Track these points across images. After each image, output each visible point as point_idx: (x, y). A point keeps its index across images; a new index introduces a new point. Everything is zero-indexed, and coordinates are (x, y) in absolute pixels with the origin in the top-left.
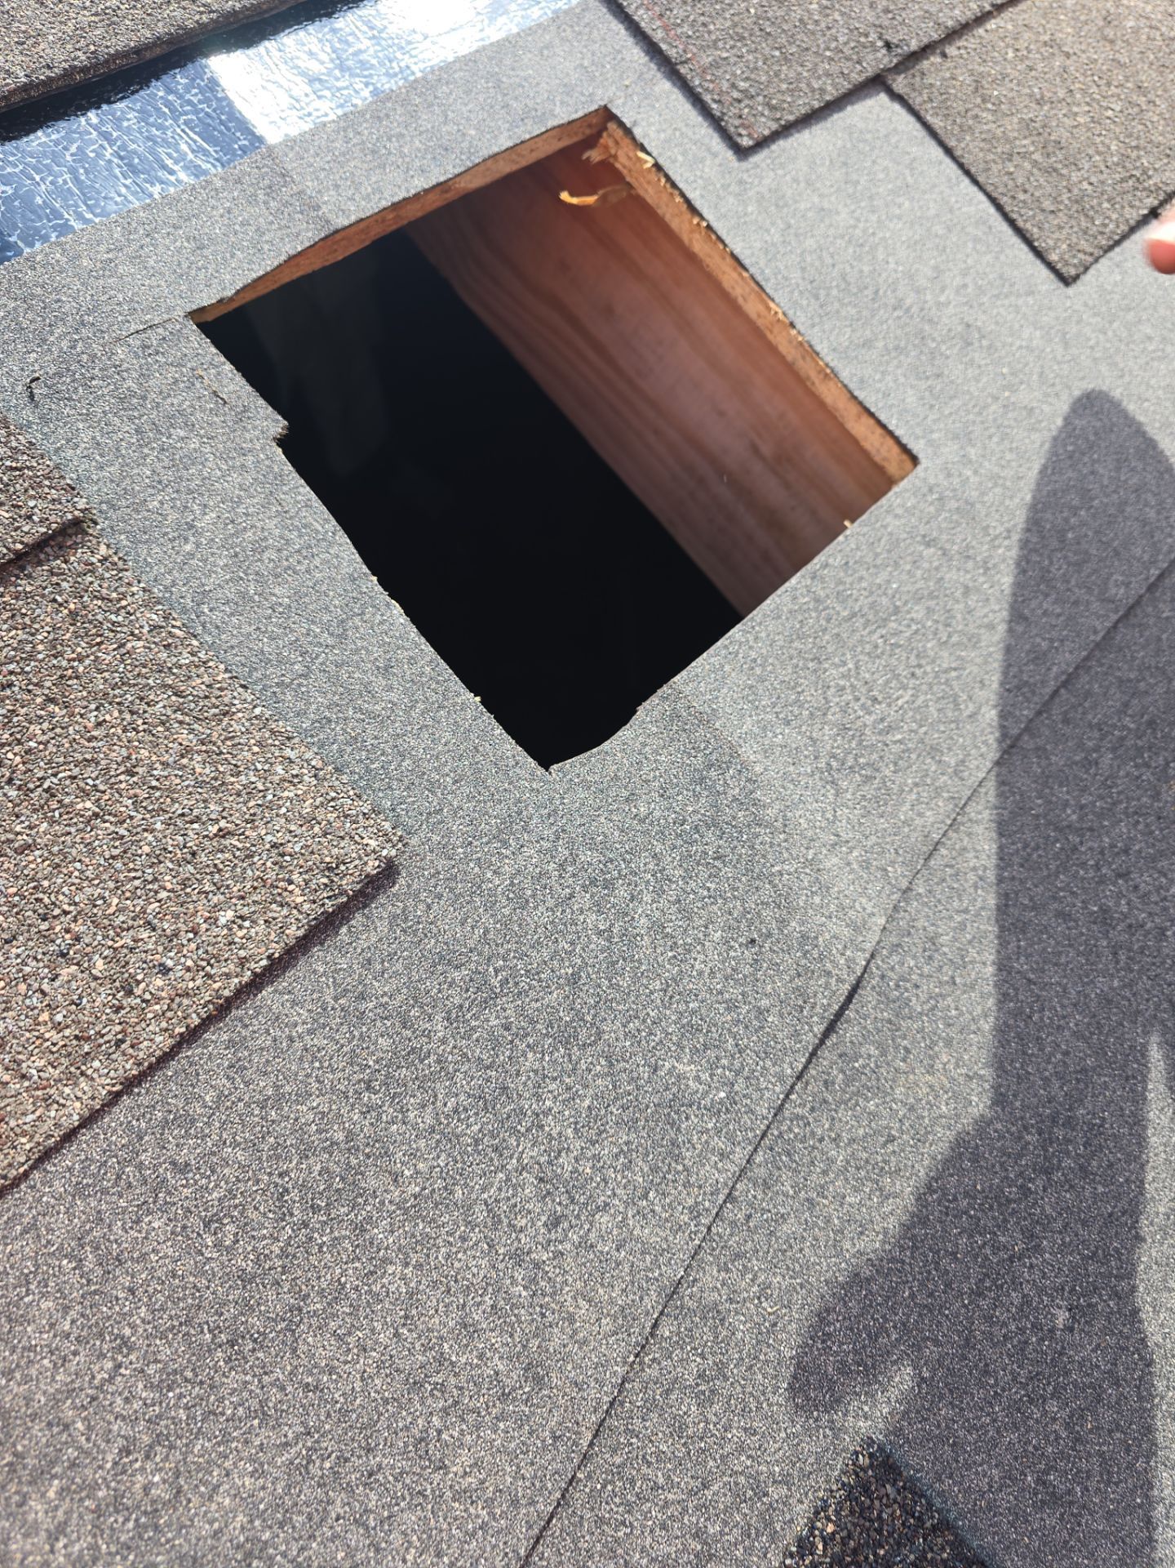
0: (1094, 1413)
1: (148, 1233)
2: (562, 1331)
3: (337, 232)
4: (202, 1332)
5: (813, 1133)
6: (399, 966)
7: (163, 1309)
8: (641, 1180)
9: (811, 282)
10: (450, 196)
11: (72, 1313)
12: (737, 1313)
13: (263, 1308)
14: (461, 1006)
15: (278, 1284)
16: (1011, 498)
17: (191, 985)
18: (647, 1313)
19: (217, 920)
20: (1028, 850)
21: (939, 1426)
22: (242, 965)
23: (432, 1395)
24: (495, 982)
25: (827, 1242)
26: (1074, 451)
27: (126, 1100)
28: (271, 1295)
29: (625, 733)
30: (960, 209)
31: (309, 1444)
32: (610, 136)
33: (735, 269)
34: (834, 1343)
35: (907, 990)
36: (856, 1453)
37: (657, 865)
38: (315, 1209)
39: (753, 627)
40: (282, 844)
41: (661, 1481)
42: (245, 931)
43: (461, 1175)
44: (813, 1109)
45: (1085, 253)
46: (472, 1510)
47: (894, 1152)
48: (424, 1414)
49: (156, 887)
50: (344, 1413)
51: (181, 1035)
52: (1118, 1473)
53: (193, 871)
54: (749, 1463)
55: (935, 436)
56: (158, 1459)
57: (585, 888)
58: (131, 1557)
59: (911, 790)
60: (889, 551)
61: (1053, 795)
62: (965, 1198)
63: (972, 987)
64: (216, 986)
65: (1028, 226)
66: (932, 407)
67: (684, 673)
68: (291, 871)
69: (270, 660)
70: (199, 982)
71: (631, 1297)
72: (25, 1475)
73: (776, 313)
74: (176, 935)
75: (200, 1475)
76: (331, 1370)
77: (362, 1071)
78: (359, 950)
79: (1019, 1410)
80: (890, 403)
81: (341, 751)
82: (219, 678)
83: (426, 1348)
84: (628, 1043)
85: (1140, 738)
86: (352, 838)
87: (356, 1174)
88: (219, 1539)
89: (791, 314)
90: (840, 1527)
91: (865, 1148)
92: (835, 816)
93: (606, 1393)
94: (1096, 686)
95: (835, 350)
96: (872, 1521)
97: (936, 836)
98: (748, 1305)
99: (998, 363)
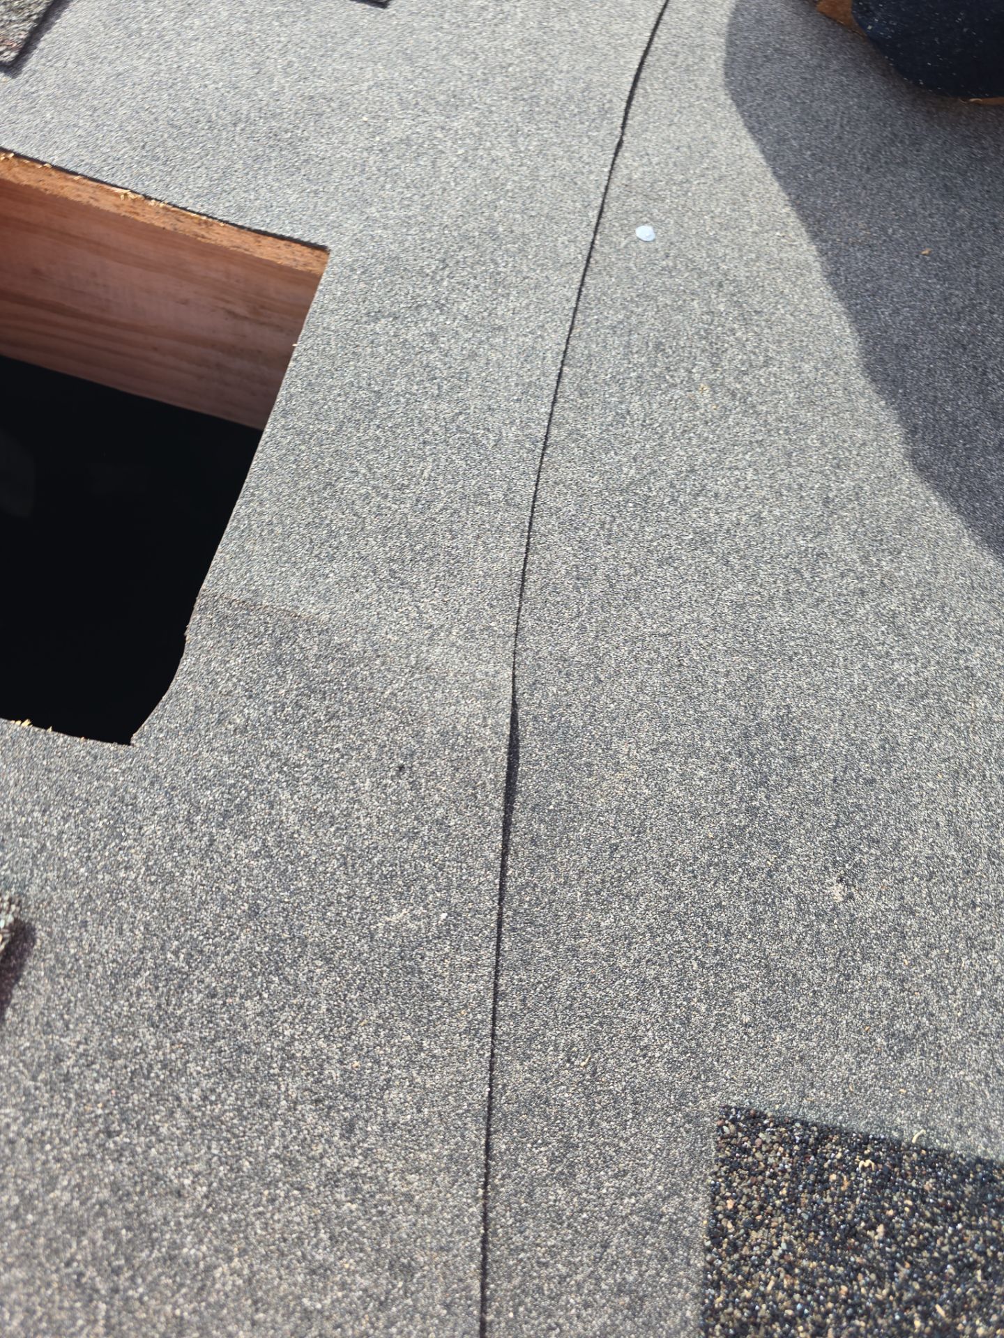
0: (905, 948)
2: (406, 1213)
5: (543, 891)
6: (81, 1010)
8: (409, 1038)
9: (143, 147)
12: (556, 1087)
16: (430, 230)
18: (474, 1144)
20: (607, 526)
21: (780, 1053)
24: (181, 964)
25: (603, 972)
26: (466, 152)
29: (186, 663)
33: (67, 180)
34: (654, 1050)
35: (562, 715)
36: (720, 1127)
37: (279, 760)
38: (117, 1271)
39: (253, 495)
41: (564, 1270)
43: (239, 1148)
44: (532, 871)
47: (622, 857)
52: (950, 984)
54: (633, 1201)
55: (332, 217)
57: (221, 826)
59: (476, 545)
60: (343, 348)
61: (605, 465)
62: (703, 853)
63: (619, 675)
66: (316, 192)
67: (209, 576)
71: (453, 1141)
73: (125, 194)
77: (95, 1124)
78: (33, 1021)
79: (841, 991)
80: (276, 213)
83: (288, 1315)
84: (334, 932)
85: (655, 366)
87: (139, 1215)
89: (140, 188)
90: (737, 1198)
91: (595, 872)
92: (420, 612)
93: (474, 1238)
94: (594, 346)
95: (198, 196)
96: (761, 1173)
97: (518, 569)
98: (562, 1073)
99: (356, 116)
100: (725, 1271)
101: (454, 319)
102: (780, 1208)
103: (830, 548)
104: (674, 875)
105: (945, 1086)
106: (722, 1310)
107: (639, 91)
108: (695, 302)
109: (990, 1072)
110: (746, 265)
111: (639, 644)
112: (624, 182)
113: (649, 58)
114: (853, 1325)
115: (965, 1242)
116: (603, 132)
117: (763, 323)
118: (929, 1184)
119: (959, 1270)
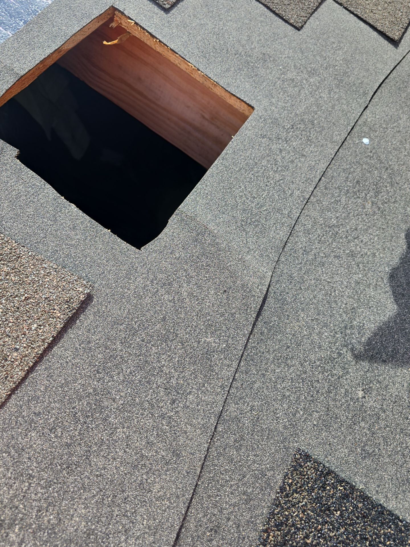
0: (378, 423)
1: (31, 438)
2: (183, 437)
3: (22, 77)
4: (57, 466)
5: (260, 351)
7: (42, 462)
8: (201, 381)
9: (202, 52)
10: (62, 53)
11: (10, 470)
12: (244, 417)
13: (76, 453)
14: (125, 337)
15: (80, 444)
16: (291, 113)
17: (27, 352)
18: (212, 424)
19: (31, 328)
20: (320, 237)
21: (323, 439)
22: (44, 342)
23: (142, 468)
24: (136, 326)
26: (312, 91)
27: (14, 396)
28: (78, 449)
29: (166, 230)
30: (253, 12)
31: (102, 494)
32: (117, 16)
33: (173, 54)
34: (280, 420)
35: (284, 295)
36: (295, 454)
37: (186, 273)
38: (88, 417)
39: (204, 182)
40: (48, 297)
41: (228, 479)
42: (42, 330)
43: (137, 394)
44: (258, 343)
45: (304, 17)
46: (163, 503)
47: (290, 351)
48: (140, 475)
49: (7, 322)
50: (112, 481)
51: (27, 370)
52: (390, 441)
53: (19, 314)
54: (258, 466)
55: (259, 98)
56: (51, 511)
57: (162, 287)
58: (48, 544)
59: (273, 226)
60: (249, 143)
61: (326, 216)
62: (318, 361)
63: (308, 289)
64: (36, 351)
65: (280, 12)
66: (256, 87)
67: (182, 204)
68: (54, 306)
69: (31, 235)
70: (30, 351)
71: (205, 420)
72: (6, 526)
73: (192, 66)
74: (18, 337)
75: (66, 513)
76: (105, 468)
77: (94, 367)
78: (85, 327)
79: (351, 428)
80: (240, 89)
81: (63, 261)
82: (14, 246)
83: (136, 454)
84: (187, 336)
85: (355, 188)
86: (73, 289)
87: (99, 402)
88: (77, 532)
89: (197, 66)
90: (293, 480)
91: (279, 352)
92: (247, 242)
93: (203, 454)
94: (335, 174)
95: (216, 75)
96: (304, 476)
97: (285, 240)
98: (247, 414)
99: (278, 65)
100: (282, 502)
101: (290, 147)
102: (307, 490)
103: (396, 275)
104: (306, 364)
105: (377, 475)
106: (277, 515)
107: (379, 91)
108: (376, 172)
109: (394, 477)
110: (399, 165)
111: (319, 281)
112: (364, 120)
113: (387, 80)
114: (319, 540)
115: (366, 530)
116: (362, 100)
117: (398, 188)
118: (360, 505)
119: (361, 538)
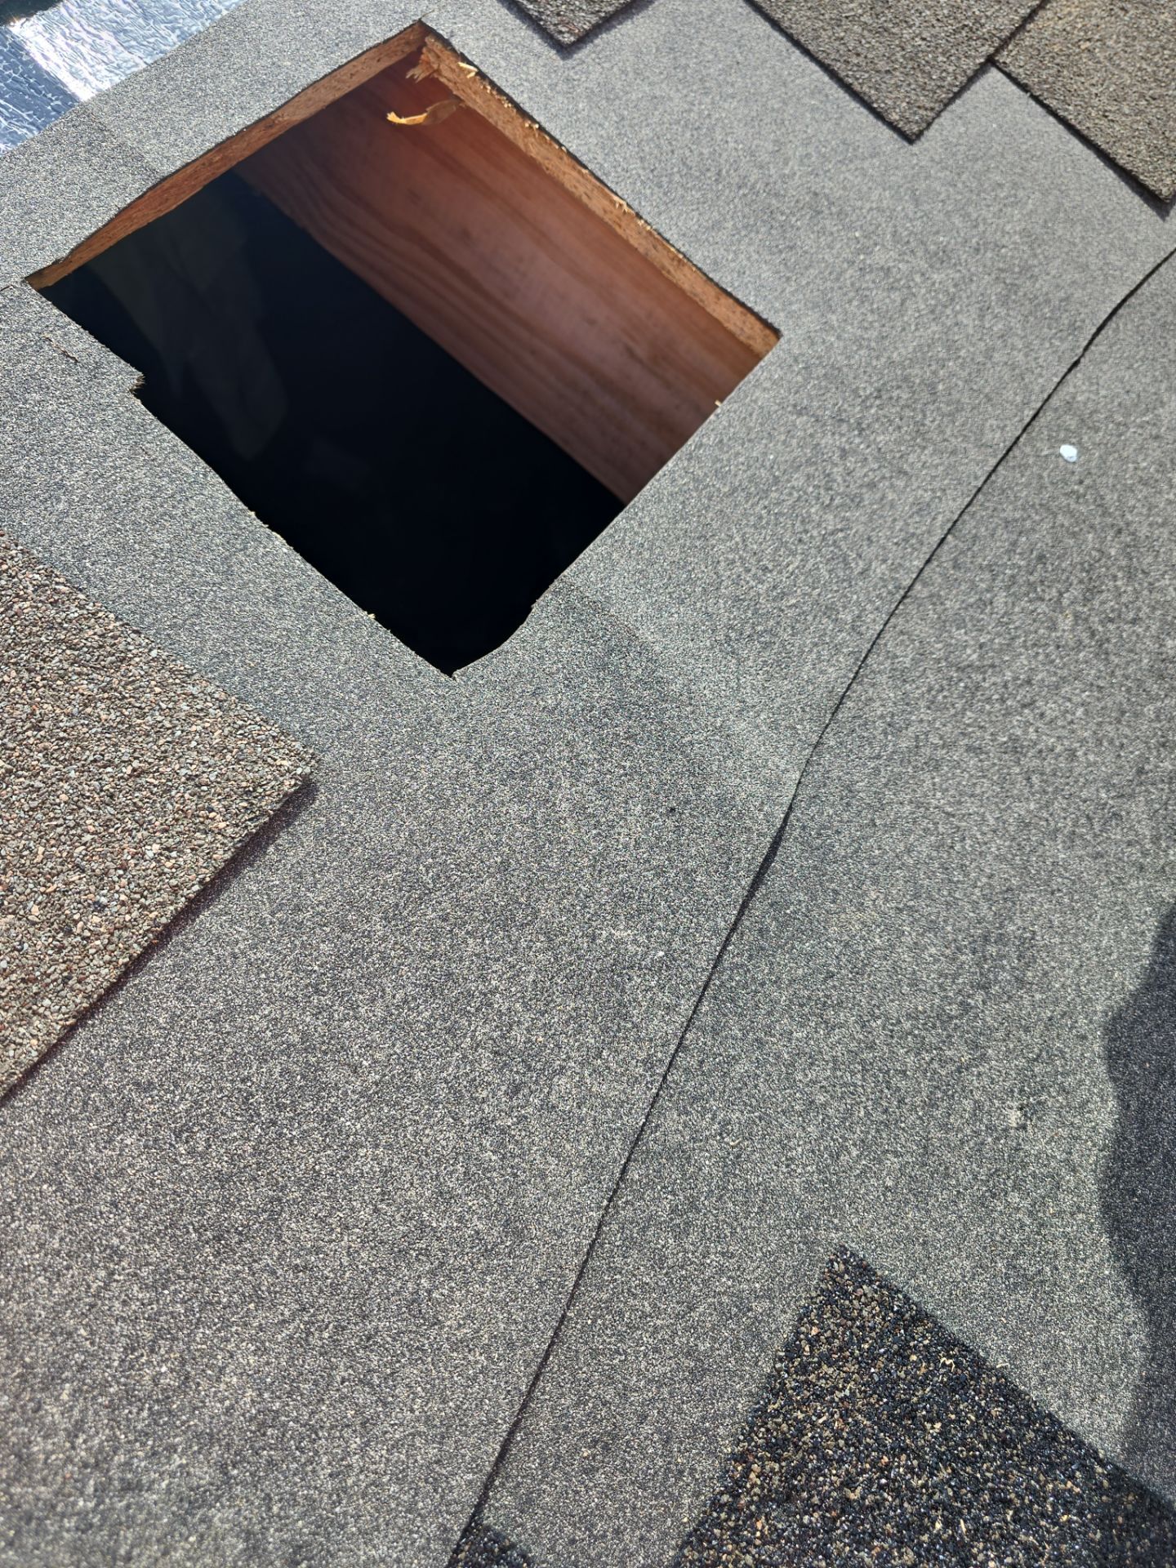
0: (1055, 1199)
1: (122, 1150)
2: (535, 1186)
3: (164, 179)
4: (188, 1232)
5: (754, 979)
6: (331, 876)
7: (147, 1216)
8: (593, 1041)
9: (652, 171)
10: (276, 131)
11: (59, 1231)
12: (701, 1150)
13: (243, 1203)
14: (397, 905)
15: (255, 1179)
16: (877, 358)
17: (128, 917)
18: (615, 1161)
19: (144, 854)
20: (933, 693)
21: (907, 1228)
22: (175, 893)
23: (418, 1260)
24: (428, 879)
25: (780, 1075)
26: (936, 305)
27: (82, 1033)
28: (249, 1190)
29: (523, 631)
30: (793, 81)
31: (306, 1319)
32: (430, 51)
33: (574, 168)
34: (797, 1166)
35: (829, 837)
36: (831, 1261)
37: (572, 751)
38: (281, 1107)
39: (636, 514)
40: (197, 776)
41: (648, 1309)
42: (173, 861)
43: (418, 1059)
44: (751, 957)
45: (926, 109)
46: (471, 1358)
47: (834, 986)
48: (413, 1278)
49: (79, 831)
50: (335, 1287)
51: (125, 964)
52: (1084, 1250)
53: (113, 812)
54: (730, 1283)
55: (795, 307)
56: (162, 1351)
57: (503, 782)
58: (150, 1443)
59: (811, 651)
60: (762, 425)
61: (952, 638)
62: (908, 1020)
63: (893, 827)
64: (152, 915)
65: (865, 89)
66: (788, 279)
67: (573, 566)
68: (210, 800)
69: (160, 605)
70: (135, 914)
71: (597, 1148)
72: (37, 1383)
73: (621, 205)
74: (106, 874)
75: (205, 1360)
76: (318, 1250)
77: (308, 976)
78: (289, 866)
79: (983, 1205)
80: (746, 280)
81: (243, 683)
82: (111, 627)
83: (406, 1219)
84: (564, 919)
85: (1031, 574)
86: (265, 761)
87: (316, 1071)
88: (231, 1414)
89: (635, 205)
90: (823, 1329)
91: (805, 987)
92: (739, 685)
93: (585, 1237)
94: (983, 530)
95: (684, 235)
96: (853, 1320)
97: (841, 690)
98: (711, 1141)
99: (850, 228)
100: (788, 1386)
101: (868, 447)
102: (857, 1358)
103: (1128, 813)
104: (874, 1025)
105: (1043, 1337)
106: (773, 1417)
107: (1112, 324)
108: (1090, 536)
109: (1089, 1346)
110: (1151, 525)
111: (922, 810)
112: (1067, 398)
113: (1133, 300)
114: (881, 1495)
115: (1009, 1479)
116: (1065, 345)
117: (1146, 585)
118: (995, 1411)
119: (993, 1499)
